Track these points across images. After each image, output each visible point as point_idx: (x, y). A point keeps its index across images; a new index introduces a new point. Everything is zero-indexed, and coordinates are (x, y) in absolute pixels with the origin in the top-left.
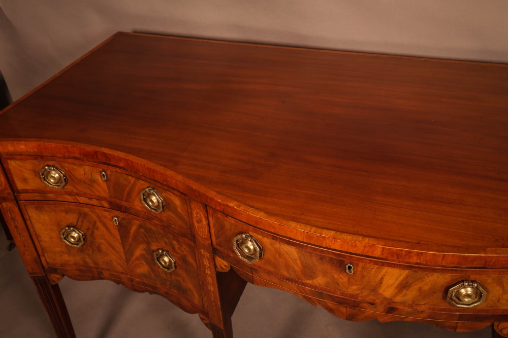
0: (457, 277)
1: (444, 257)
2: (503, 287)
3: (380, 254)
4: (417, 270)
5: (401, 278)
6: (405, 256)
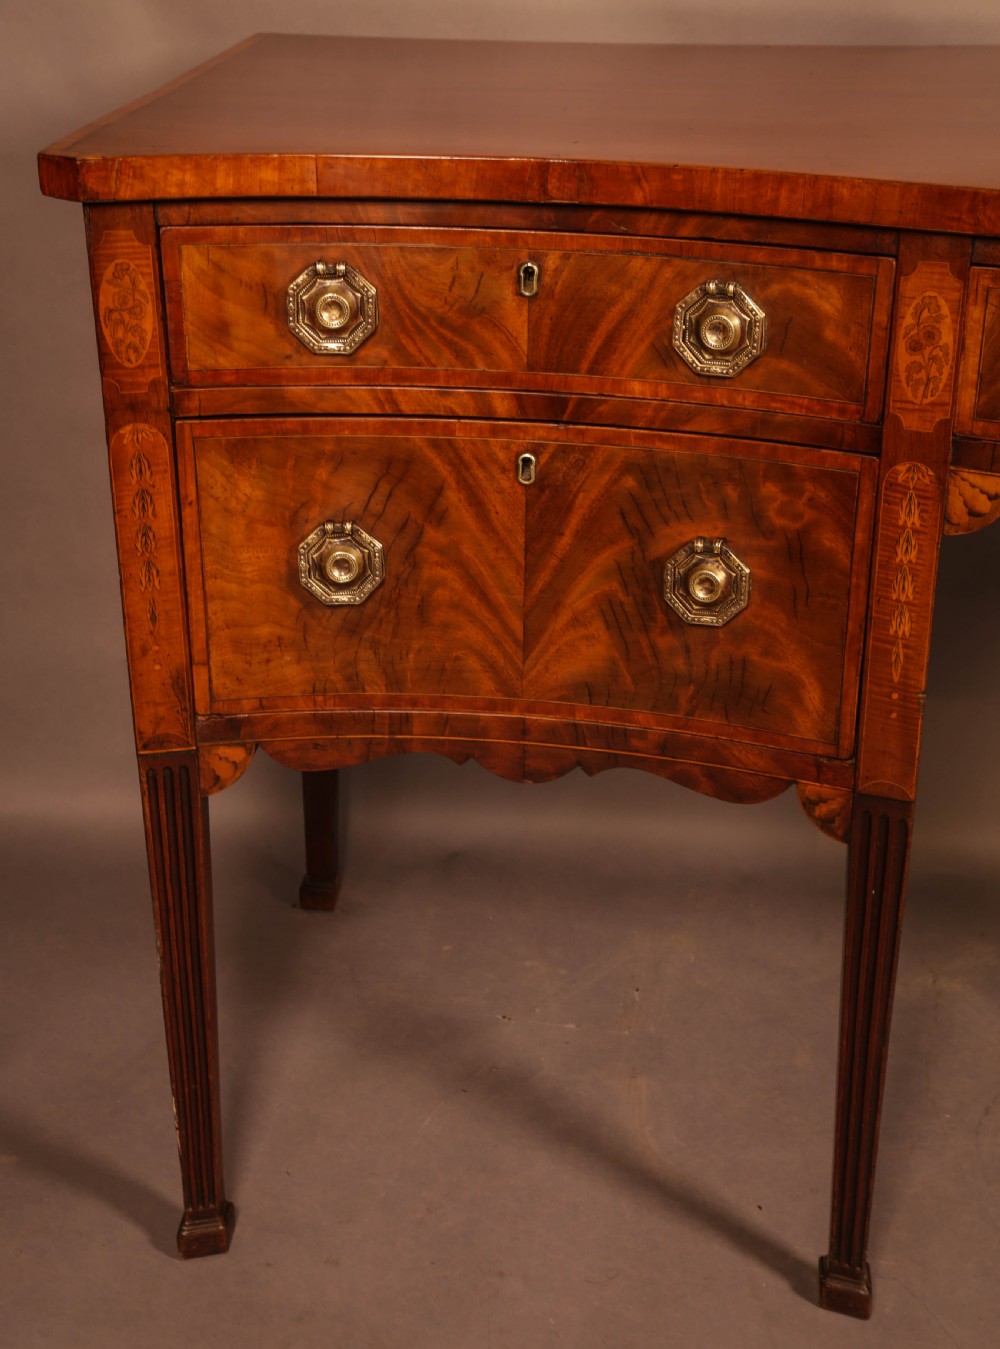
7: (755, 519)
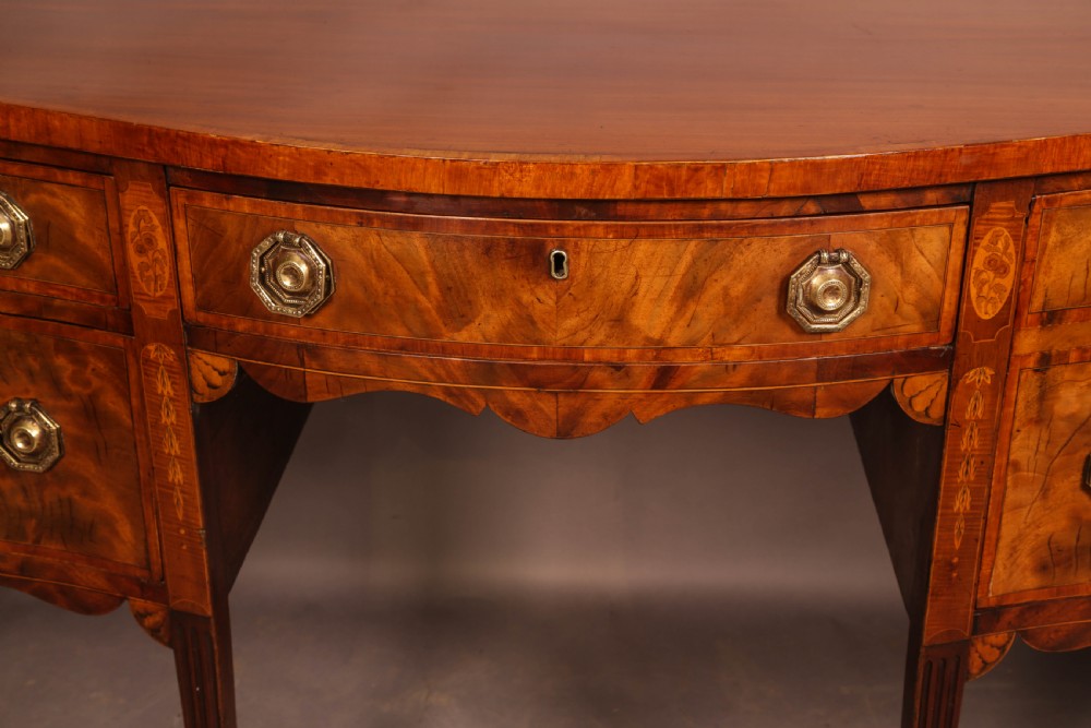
0: (803, 243)
1: (772, 170)
2: (902, 265)
3: (629, 187)
4: (715, 236)
5: (682, 268)
6: (688, 181)
7: (56, 384)
